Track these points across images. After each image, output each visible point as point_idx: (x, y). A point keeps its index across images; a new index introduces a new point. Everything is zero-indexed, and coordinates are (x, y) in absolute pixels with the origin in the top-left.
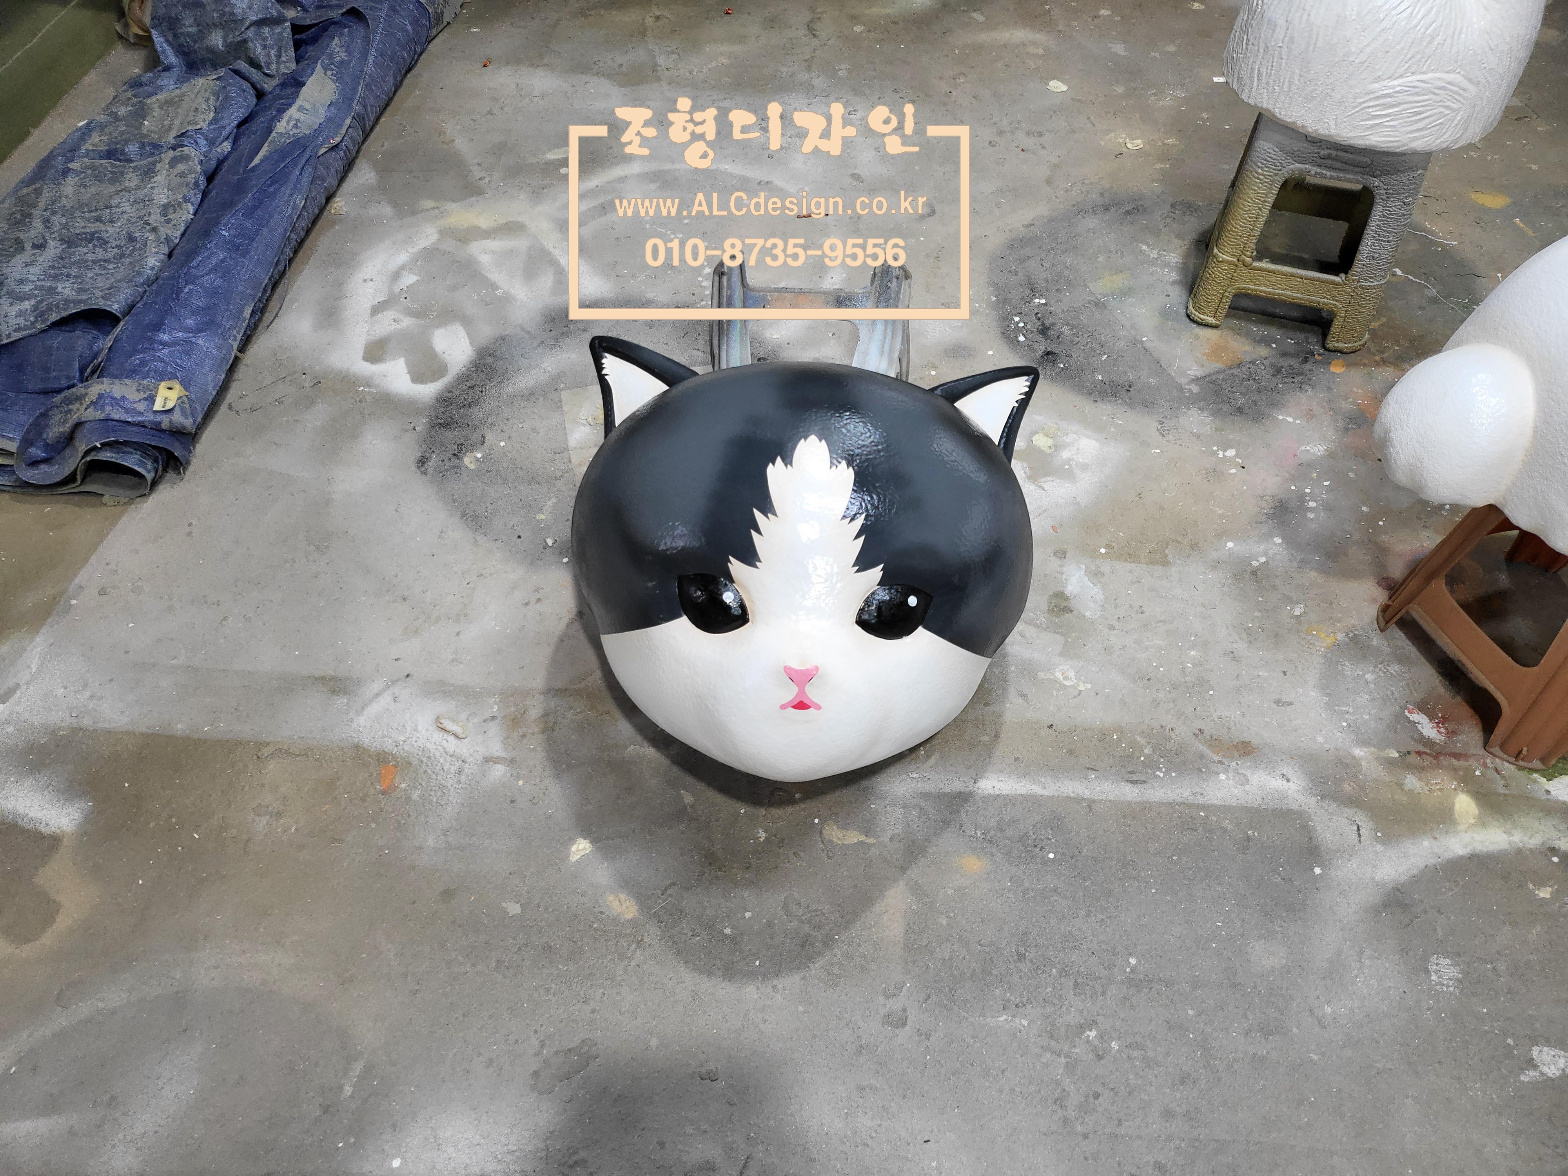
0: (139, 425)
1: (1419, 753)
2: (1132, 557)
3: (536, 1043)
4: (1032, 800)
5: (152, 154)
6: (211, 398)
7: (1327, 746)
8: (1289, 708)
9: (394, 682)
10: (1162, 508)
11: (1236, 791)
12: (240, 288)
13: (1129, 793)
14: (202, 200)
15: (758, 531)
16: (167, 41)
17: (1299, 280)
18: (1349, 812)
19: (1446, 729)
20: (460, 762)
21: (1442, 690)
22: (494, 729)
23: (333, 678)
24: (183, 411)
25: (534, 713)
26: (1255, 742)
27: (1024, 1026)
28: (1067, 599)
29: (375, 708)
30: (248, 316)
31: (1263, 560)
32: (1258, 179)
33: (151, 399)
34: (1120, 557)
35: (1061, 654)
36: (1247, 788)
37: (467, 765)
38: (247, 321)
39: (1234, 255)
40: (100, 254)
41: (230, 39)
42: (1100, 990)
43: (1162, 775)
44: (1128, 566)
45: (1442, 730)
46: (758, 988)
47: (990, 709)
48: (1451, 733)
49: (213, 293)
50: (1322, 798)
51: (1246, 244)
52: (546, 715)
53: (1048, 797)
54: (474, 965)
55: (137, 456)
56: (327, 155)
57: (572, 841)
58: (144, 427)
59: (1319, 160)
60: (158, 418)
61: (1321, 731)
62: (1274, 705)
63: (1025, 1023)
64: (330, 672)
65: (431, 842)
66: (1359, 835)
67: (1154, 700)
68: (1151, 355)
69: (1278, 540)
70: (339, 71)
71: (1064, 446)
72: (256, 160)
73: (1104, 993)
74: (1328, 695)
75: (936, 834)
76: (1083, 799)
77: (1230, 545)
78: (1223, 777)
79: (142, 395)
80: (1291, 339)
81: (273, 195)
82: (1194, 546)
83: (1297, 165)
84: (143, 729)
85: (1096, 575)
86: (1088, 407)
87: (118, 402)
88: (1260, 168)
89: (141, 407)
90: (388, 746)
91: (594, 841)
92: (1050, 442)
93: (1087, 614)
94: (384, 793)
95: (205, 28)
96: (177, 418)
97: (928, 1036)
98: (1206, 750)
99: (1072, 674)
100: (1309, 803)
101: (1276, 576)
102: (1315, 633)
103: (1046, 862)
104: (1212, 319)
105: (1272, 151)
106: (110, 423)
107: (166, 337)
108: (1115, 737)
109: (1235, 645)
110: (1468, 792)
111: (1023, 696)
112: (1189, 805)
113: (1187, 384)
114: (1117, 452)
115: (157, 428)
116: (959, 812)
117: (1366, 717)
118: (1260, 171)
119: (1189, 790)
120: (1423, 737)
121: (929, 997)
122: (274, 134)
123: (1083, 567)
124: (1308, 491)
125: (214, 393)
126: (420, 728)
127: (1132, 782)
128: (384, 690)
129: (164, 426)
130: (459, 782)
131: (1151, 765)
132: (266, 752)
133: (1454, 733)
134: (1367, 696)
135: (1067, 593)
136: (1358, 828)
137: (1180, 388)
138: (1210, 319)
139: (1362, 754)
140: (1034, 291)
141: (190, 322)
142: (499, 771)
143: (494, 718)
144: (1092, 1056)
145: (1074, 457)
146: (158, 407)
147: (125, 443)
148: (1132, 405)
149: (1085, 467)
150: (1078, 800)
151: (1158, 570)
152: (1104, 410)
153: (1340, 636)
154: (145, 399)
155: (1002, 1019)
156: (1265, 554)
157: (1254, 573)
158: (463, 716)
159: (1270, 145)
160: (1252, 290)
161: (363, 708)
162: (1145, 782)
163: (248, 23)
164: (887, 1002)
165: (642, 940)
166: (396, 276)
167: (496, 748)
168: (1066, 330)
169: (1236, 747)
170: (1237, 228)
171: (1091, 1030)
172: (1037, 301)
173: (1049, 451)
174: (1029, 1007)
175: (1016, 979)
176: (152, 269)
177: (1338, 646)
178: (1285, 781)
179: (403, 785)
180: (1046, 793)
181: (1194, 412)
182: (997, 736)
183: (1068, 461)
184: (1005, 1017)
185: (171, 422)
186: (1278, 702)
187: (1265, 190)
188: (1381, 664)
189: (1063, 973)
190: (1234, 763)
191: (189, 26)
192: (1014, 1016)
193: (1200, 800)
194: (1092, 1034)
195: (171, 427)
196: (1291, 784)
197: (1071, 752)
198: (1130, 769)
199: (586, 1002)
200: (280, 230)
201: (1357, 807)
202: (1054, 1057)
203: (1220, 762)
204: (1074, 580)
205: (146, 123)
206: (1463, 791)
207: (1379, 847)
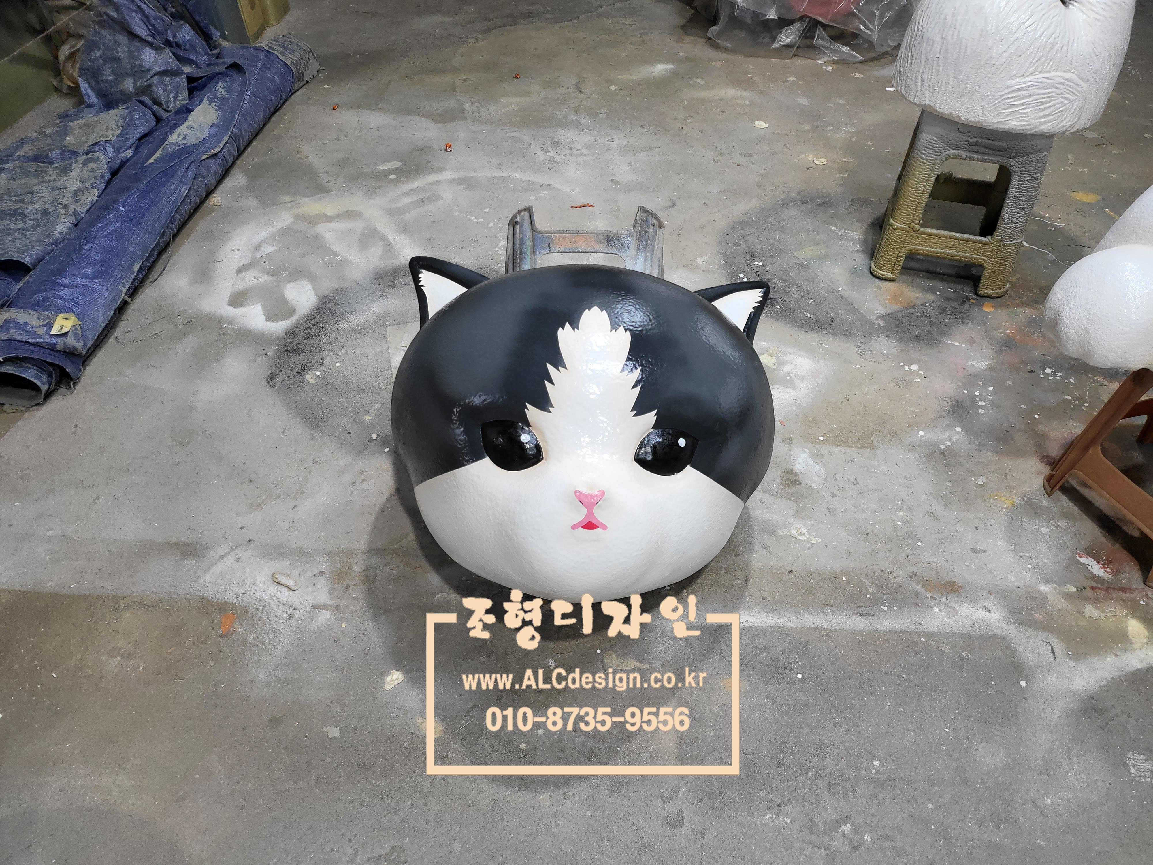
0: (37, 345)
1: (1093, 588)
2: (846, 443)
3: (349, 850)
4: (779, 630)
5: (70, 158)
6: (101, 329)
7: (1018, 584)
8: (983, 555)
9: (237, 546)
10: (865, 407)
11: (948, 621)
12: (131, 249)
13: (860, 623)
14: (106, 187)
15: (551, 382)
16: (91, 87)
17: (956, 241)
18: (1044, 635)
19: (1112, 569)
20: (291, 610)
21: (1103, 540)
22: (322, 583)
23: (186, 545)
24: (76, 335)
25: (357, 568)
26: (959, 581)
27: (787, 823)
28: (796, 474)
29: (220, 567)
30: (136, 271)
31: (948, 444)
32: (923, 162)
33: (50, 326)
34: (835, 443)
35: (795, 516)
36: (957, 618)
37: (297, 612)
38: (135, 274)
39: (906, 224)
40: (20, 225)
41: (139, 84)
42: (851, 789)
43: (886, 609)
44: (843, 450)
45: (1108, 570)
46: (550, 796)
47: (740, 559)
48: (1116, 572)
49: (110, 250)
50: (1019, 625)
51: (915, 214)
52: (366, 570)
53: (792, 628)
54: (296, 783)
55: (34, 371)
56: (208, 161)
57: (387, 672)
58: (43, 347)
59: (968, 147)
60: (54, 340)
61: (1011, 572)
62: (971, 553)
63: (788, 820)
64: (183, 539)
65: (262, 677)
66: (1054, 654)
67: (873, 550)
68: (846, 300)
69: (959, 429)
70: (221, 105)
71: (785, 363)
72: (152, 160)
73: (855, 791)
74: (1012, 544)
75: (701, 660)
76: (822, 629)
77: (921, 433)
78: (936, 609)
79: (42, 322)
80: (951, 289)
81: (164, 184)
82: (893, 434)
83: (952, 151)
84: (17, 587)
85: (817, 456)
86: (801, 336)
87: (21, 327)
88: (924, 154)
89: (40, 331)
90: (230, 597)
91: (406, 673)
92: (773, 360)
93: (813, 485)
94: (222, 636)
95: (119, 76)
96: (70, 341)
97: (703, 835)
98: (918, 588)
99: (805, 531)
100: (1010, 629)
101: (960, 456)
102: (996, 497)
103: (796, 681)
104: (890, 274)
105: (932, 141)
106: (13, 343)
107: (67, 281)
108: (844, 579)
109: (934, 507)
110: (1138, 618)
111: (766, 548)
112: (911, 633)
113: (876, 320)
114: (825, 367)
115: (52, 349)
116: (719, 642)
117: (1046, 561)
118: (923, 156)
119: (909, 621)
120: (1094, 575)
121: (702, 800)
122: (167, 143)
123: (807, 450)
124: (977, 393)
125: (104, 325)
126: (258, 582)
127: (861, 615)
128: (229, 553)
129: (59, 347)
130: (290, 626)
131: (876, 600)
132: (123, 604)
133: (1118, 572)
134: (1044, 545)
135: (796, 470)
136: (1052, 648)
137: (870, 322)
138: (888, 274)
139: (1046, 589)
140: (753, 256)
141: (89, 271)
142: (325, 617)
143: (322, 573)
144: (848, 848)
145: (793, 371)
146: (55, 331)
147: (25, 359)
148: (834, 334)
149: (803, 378)
150: (819, 630)
151: (867, 452)
152: (813, 338)
153: (1017, 500)
154: (44, 326)
155: (767, 817)
156: (950, 439)
157: (943, 453)
158: (296, 572)
159: (931, 136)
160: (920, 250)
161: (209, 568)
162: (873, 615)
163: (153, 72)
164: (666, 805)
165: (447, 756)
166: (258, 247)
167: (324, 598)
168: (780, 283)
169: (944, 585)
170: (907, 202)
171: (846, 825)
172: (756, 263)
173: (773, 367)
174: (790, 806)
175: (777, 782)
176: (61, 233)
177: (1016, 507)
178: (987, 613)
179: (240, 630)
180: (790, 624)
181: (882, 339)
182: (747, 580)
183: (789, 374)
184: (770, 816)
185: (65, 343)
186: (974, 550)
187: (928, 171)
188: (1052, 520)
189: (819, 775)
190: (944, 599)
191: (107, 75)
192: (777, 814)
193: (920, 628)
194: (847, 828)
195: (64, 348)
196: (992, 614)
197: (809, 592)
198: (859, 604)
199: (396, 813)
200: (167, 210)
201: (1049, 631)
202: (816, 850)
203: (932, 598)
204: (800, 460)
205: (68, 138)
206: (1132, 617)
207: (1072, 664)
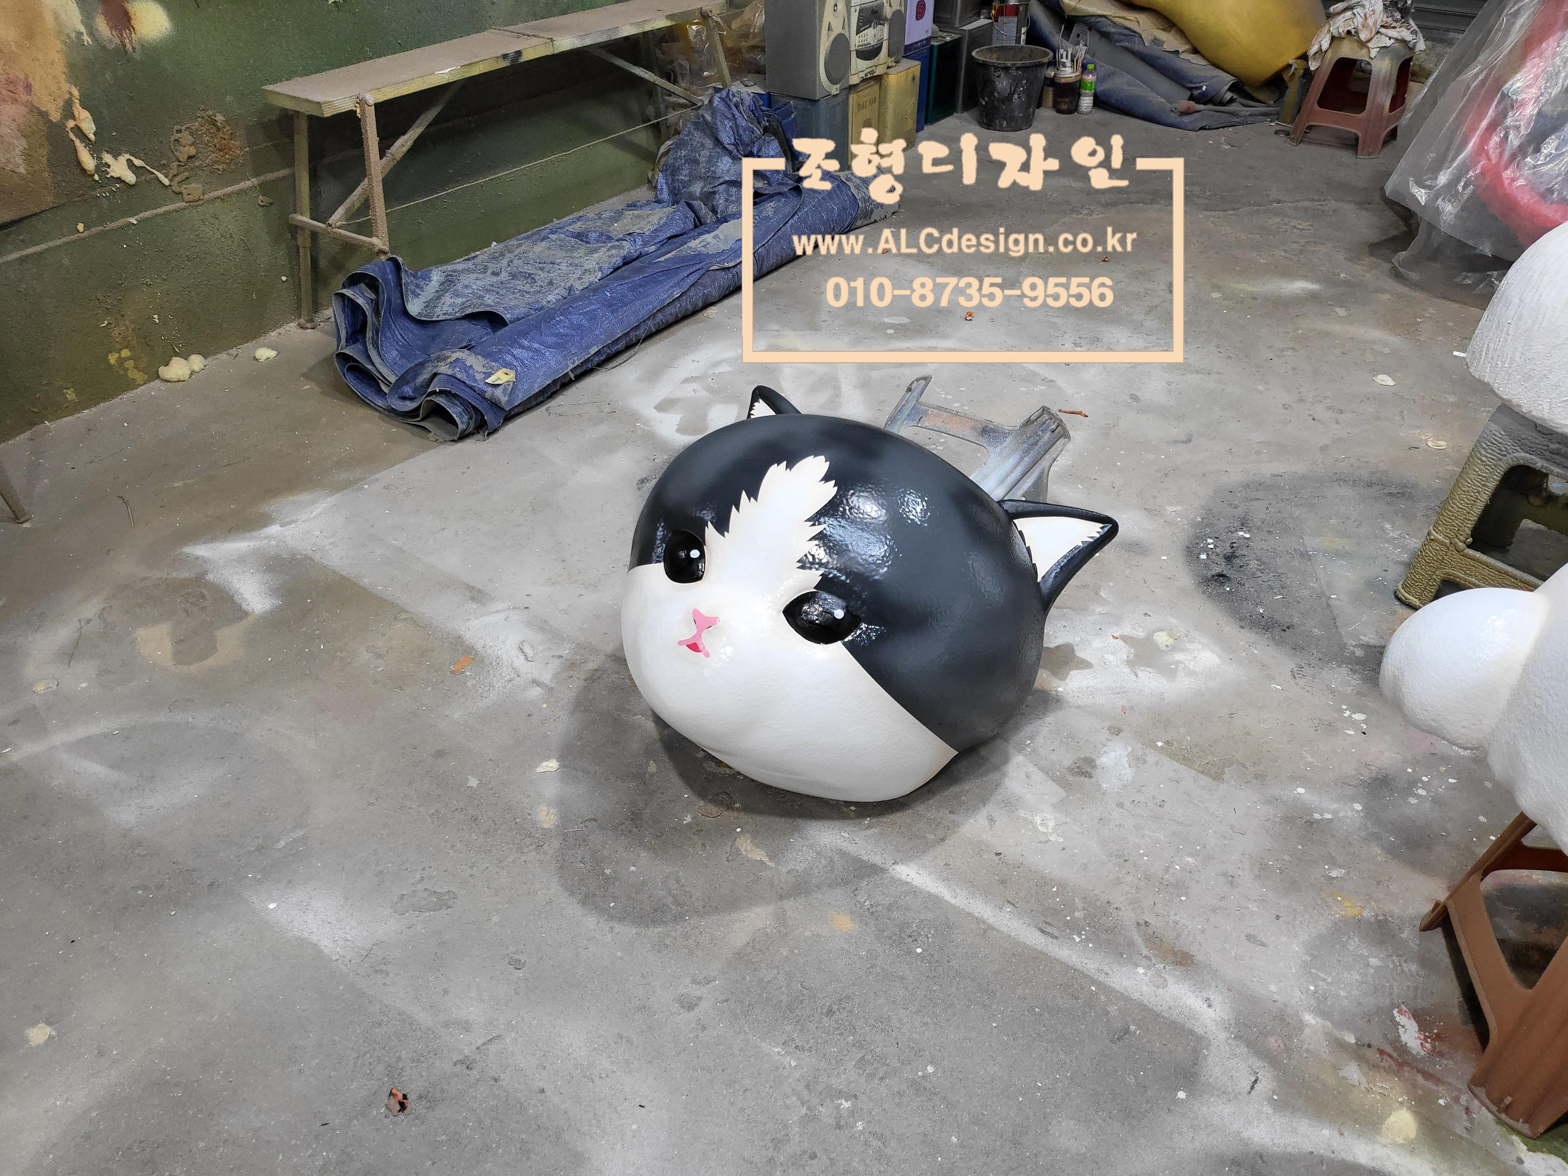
0: (471, 388)
1: (1381, 1052)
2: (1187, 761)
3: (418, 876)
4: (933, 900)
5: (605, 242)
6: (533, 393)
7: (1276, 997)
8: (1258, 948)
9: (514, 608)
10: (1248, 733)
11: (1145, 988)
12: (597, 332)
13: (1032, 938)
14: (612, 273)
15: (738, 509)
16: (667, 183)
17: (1513, 580)
18: (1258, 1063)
19: (1434, 1047)
20: (515, 675)
21: (1456, 1011)
22: (555, 664)
23: (479, 591)
24: (505, 390)
25: (591, 666)
26: (1199, 957)
27: (790, 1066)
28: (1094, 767)
29: (490, 619)
30: (592, 353)
31: (1330, 816)
32: (1481, 460)
33: (489, 375)
34: (1173, 756)
35: (1054, 806)
36: (1160, 991)
37: (518, 679)
38: (589, 356)
39: (1448, 537)
40: (527, 287)
41: (705, 189)
42: (881, 1075)
43: (1077, 939)
44: (1177, 765)
45: (1428, 1045)
46: (599, 922)
47: (953, 817)
48: (1435, 1053)
49: (578, 327)
50: (1235, 1038)
51: (1461, 527)
52: (596, 670)
53: (954, 907)
54: (419, 806)
55: (460, 409)
56: (718, 272)
57: (548, 758)
58: (475, 391)
59: (1547, 454)
60: (485, 388)
61: (1280, 982)
62: (1243, 937)
63: (793, 1064)
64: (480, 586)
65: (456, 716)
66: (1252, 1088)
67: (1118, 878)
68: (1331, 611)
69: (1358, 807)
70: (760, 222)
71: (1182, 650)
72: (662, 259)
73: (882, 1079)
74: (1314, 957)
75: (830, 886)
76: (984, 922)
77: (1301, 790)
78: (1141, 970)
79: (484, 370)
81: (659, 282)
82: (1260, 777)
83: (1523, 454)
84: (344, 573)
85: (1138, 760)
86: (1230, 629)
87: (467, 369)
88: (1484, 448)
89: (479, 377)
90: (479, 646)
91: (563, 766)
92: (1171, 641)
93: (1104, 785)
94: (452, 672)
95: (694, 178)
96: (498, 392)
97: (704, 1028)
98: (1139, 941)
99: (1051, 824)
100: (1219, 1037)
101: (1333, 836)
102: (1339, 898)
103: (910, 952)
104: (1417, 600)
105: (1498, 434)
106: (453, 379)
107: (526, 343)
108: (1055, 889)
109: (1240, 872)
110: (1417, 1113)
111: (991, 820)
112: (1085, 976)
113: (1353, 646)
114: (1233, 672)
115: (481, 395)
116: (862, 878)
117: (1342, 993)
118: (1483, 452)
119: (1097, 965)
120: (1400, 1042)
121: (727, 1000)
122: (685, 246)
123: (1130, 749)
124: (1425, 779)
125: (537, 391)
126: (507, 643)
127: (1043, 931)
128: (503, 610)
129: (487, 395)
130: (504, 687)
131: (1074, 927)
132: (403, 616)
133: (1441, 1054)
134: (1358, 977)
135: (1098, 762)
136: (1256, 1081)
137: (1343, 647)
138: (1414, 599)
139: (1313, 1022)
140: (1244, 524)
141: (549, 340)
142: (536, 692)
143: (560, 657)
144: (832, 1121)
145: (1186, 662)
146: (489, 381)
147: (456, 396)
148: (1280, 643)
149: (1191, 673)
150: (979, 921)
151: (1205, 780)
152: (1246, 637)
153: (1367, 914)
154: (485, 373)
155: (776, 1050)
156: (1335, 812)
157: (1311, 823)
158: (541, 648)
159: (1497, 427)
160: (1461, 578)
161: (482, 616)
162: (1056, 938)
163: (721, 181)
164: (690, 985)
165: (541, 846)
166: (717, 364)
167: (546, 678)
168: (1253, 564)
169: (1175, 954)
170: (1452, 507)
171: (847, 1101)
172: (1241, 533)
173: (1163, 648)
174: (807, 1054)
175: (812, 1027)
176: (549, 302)
177: (1358, 923)
178: (1206, 1005)
179: (468, 673)
180: (953, 901)
181: (1344, 671)
182: (943, 840)
183: (1177, 663)
184: (780, 1050)
185: (493, 394)
186: (1249, 937)
187: (1486, 473)
188: (1397, 956)
189: (859, 1045)
190: (1162, 966)
191: (683, 176)
192: (787, 1053)
193: (1101, 978)
194: (846, 1104)
195: (491, 397)
196: (1210, 1010)
197: (1003, 882)
198: (1048, 920)
199: (471, 868)
200: (650, 307)
201: (1270, 1063)
202: (799, 1104)
203: (1146, 957)
204: (1112, 755)
205: (616, 225)
206: (1409, 1109)
207: (1268, 1109)
